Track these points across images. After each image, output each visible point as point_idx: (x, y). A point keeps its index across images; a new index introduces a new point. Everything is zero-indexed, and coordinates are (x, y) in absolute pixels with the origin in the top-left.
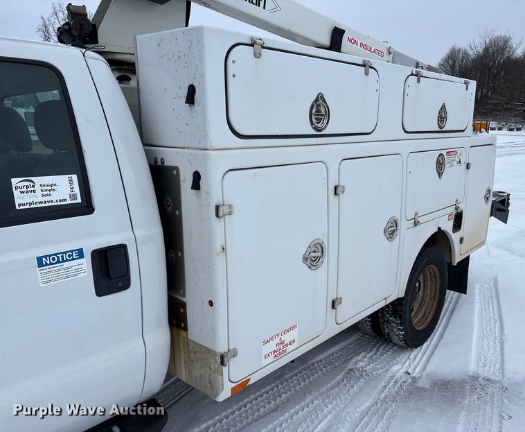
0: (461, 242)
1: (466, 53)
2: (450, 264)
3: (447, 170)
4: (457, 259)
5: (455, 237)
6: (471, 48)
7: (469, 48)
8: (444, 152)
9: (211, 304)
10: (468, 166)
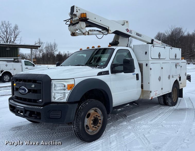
0: (181, 84)
1: (164, 34)
2: (179, 89)
3: (177, 67)
4: (180, 88)
5: (180, 82)
6: (166, 33)
7: (165, 33)
8: (176, 63)
9: (149, 83)
10: (181, 67)
